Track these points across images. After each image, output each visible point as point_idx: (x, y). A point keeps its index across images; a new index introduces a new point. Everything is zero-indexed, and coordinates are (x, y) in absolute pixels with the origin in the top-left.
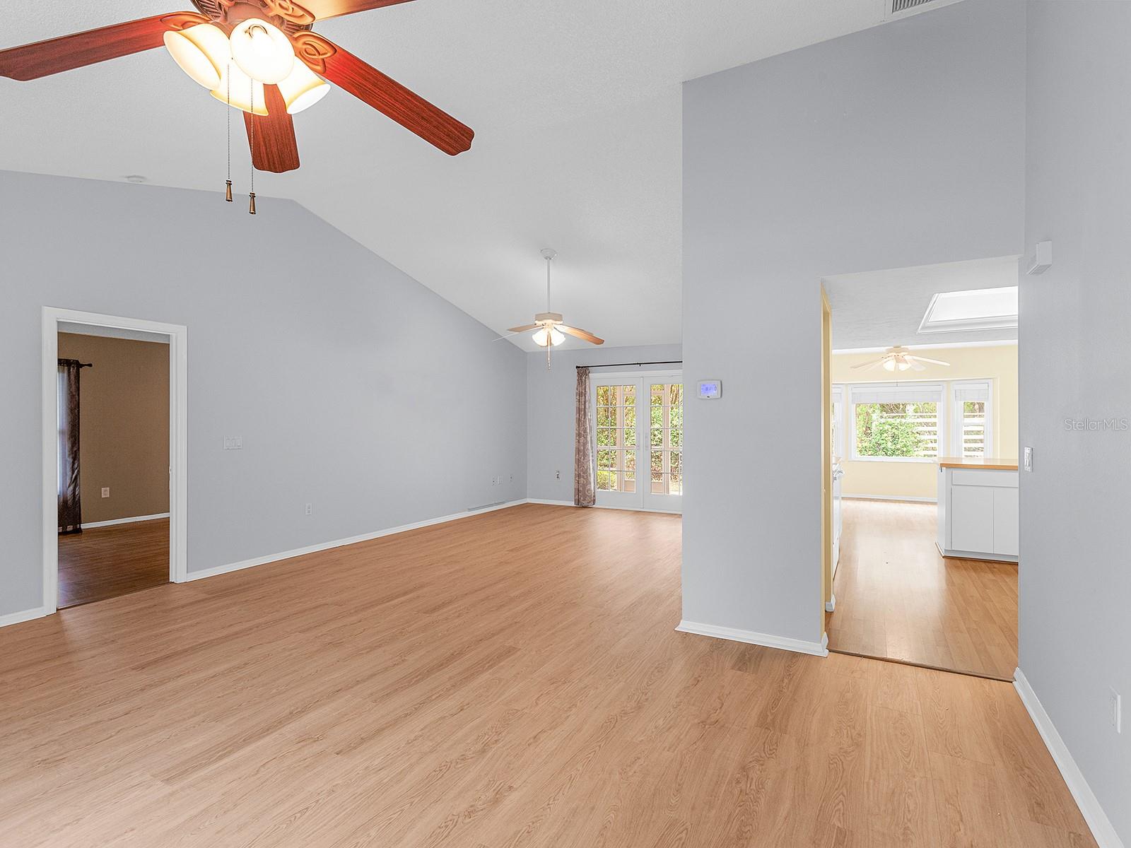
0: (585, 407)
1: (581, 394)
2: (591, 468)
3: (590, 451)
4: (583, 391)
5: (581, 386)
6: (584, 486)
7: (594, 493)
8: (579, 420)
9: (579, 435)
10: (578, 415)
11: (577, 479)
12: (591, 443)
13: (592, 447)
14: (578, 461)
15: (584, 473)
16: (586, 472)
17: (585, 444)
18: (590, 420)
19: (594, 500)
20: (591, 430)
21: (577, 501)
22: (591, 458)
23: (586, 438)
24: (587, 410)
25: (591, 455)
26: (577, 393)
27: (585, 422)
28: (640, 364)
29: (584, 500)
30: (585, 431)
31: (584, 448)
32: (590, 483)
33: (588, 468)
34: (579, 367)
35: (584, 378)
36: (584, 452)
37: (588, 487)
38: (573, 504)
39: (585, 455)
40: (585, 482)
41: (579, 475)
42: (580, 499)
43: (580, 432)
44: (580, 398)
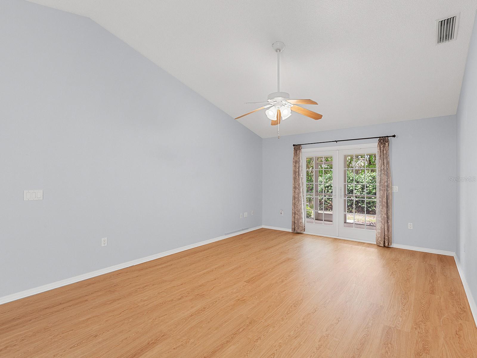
0: (299, 170)
1: (296, 162)
2: (303, 209)
3: (302, 198)
4: (298, 160)
5: (297, 157)
6: (298, 220)
7: (304, 224)
8: (295, 178)
9: (295, 188)
10: (294, 175)
11: (294, 215)
12: (303, 193)
13: (303, 196)
14: (294, 204)
15: (298, 212)
16: (299, 211)
17: (299, 194)
18: (302, 178)
19: (304, 229)
20: (302, 185)
21: (293, 230)
22: (303, 202)
23: (299, 190)
24: (300, 172)
25: (302, 200)
26: (293, 161)
27: (299, 179)
28: (337, 141)
29: (298, 229)
30: (299, 185)
31: (298, 196)
32: (302, 218)
33: (301, 209)
34: (295, 145)
35: (298, 152)
36: (298, 198)
37: (301, 221)
38: (290, 231)
39: (299, 200)
40: (299, 218)
41: (295, 213)
42: (296, 228)
43: (296, 186)
44: (296, 165)
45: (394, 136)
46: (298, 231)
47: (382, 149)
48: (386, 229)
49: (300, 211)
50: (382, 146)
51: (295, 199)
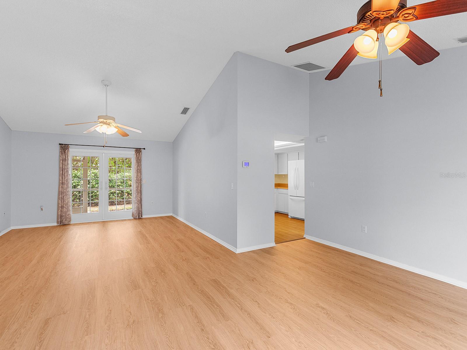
3: (70, 192)
7: (71, 216)
8: (63, 175)
9: (62, 183)
11: (61, 209)
12: (70, 188)
13: (71, 190)
14: (62, 199)
18: (70, 175)
19: (71, 220)
20: (70, 181)
21: (59, 223)
27: (67, 176)
32: (70, 211)
34: (61, 144)
40: (66, 210)
41: (62, 207)
42: (63, 220)
43: (63, 181)
44: (64, 162)
45: (144, 149)
46: (65, 223)
47: (138, 156)
48: (140, 207)
49: (68, 204)
50: (138, 154)
51: (63, 194)
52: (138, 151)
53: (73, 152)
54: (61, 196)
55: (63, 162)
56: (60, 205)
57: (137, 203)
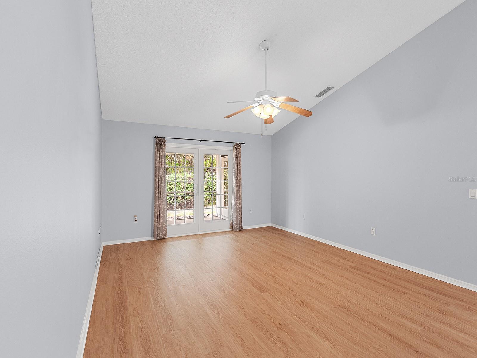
11: (157, 219)
17: (163, 193)
21: (156, 237)
23: (164, 189)
36: (162, 199)
40: (163, 221)
41: (159, 216)
42: (159, 234)
43: (160, 185)
44: (161, 160)
45: (244, 144)
46: (162, 237)
47: (238, 152)
49: (164, 213)
50: (238, 150)
51: (159, 200)
52: (237, 146)
53: (170, 147)
54: (157, 203)
55: (159, 160)
56: (156, 215)
57: (237, 211)
